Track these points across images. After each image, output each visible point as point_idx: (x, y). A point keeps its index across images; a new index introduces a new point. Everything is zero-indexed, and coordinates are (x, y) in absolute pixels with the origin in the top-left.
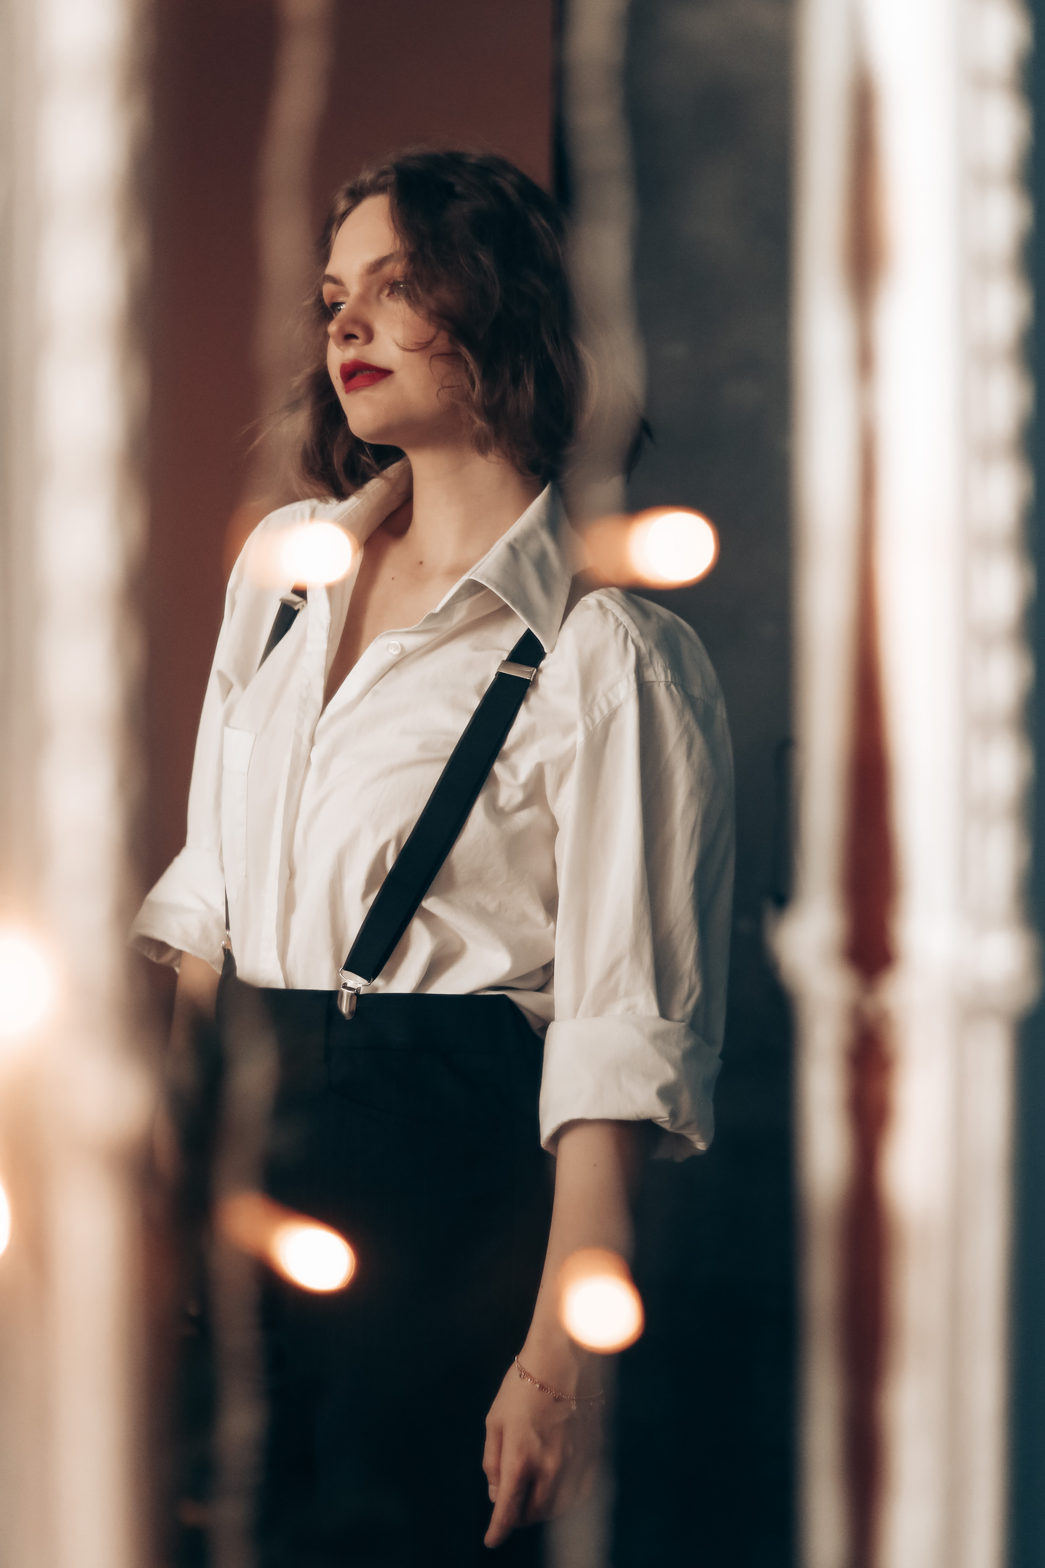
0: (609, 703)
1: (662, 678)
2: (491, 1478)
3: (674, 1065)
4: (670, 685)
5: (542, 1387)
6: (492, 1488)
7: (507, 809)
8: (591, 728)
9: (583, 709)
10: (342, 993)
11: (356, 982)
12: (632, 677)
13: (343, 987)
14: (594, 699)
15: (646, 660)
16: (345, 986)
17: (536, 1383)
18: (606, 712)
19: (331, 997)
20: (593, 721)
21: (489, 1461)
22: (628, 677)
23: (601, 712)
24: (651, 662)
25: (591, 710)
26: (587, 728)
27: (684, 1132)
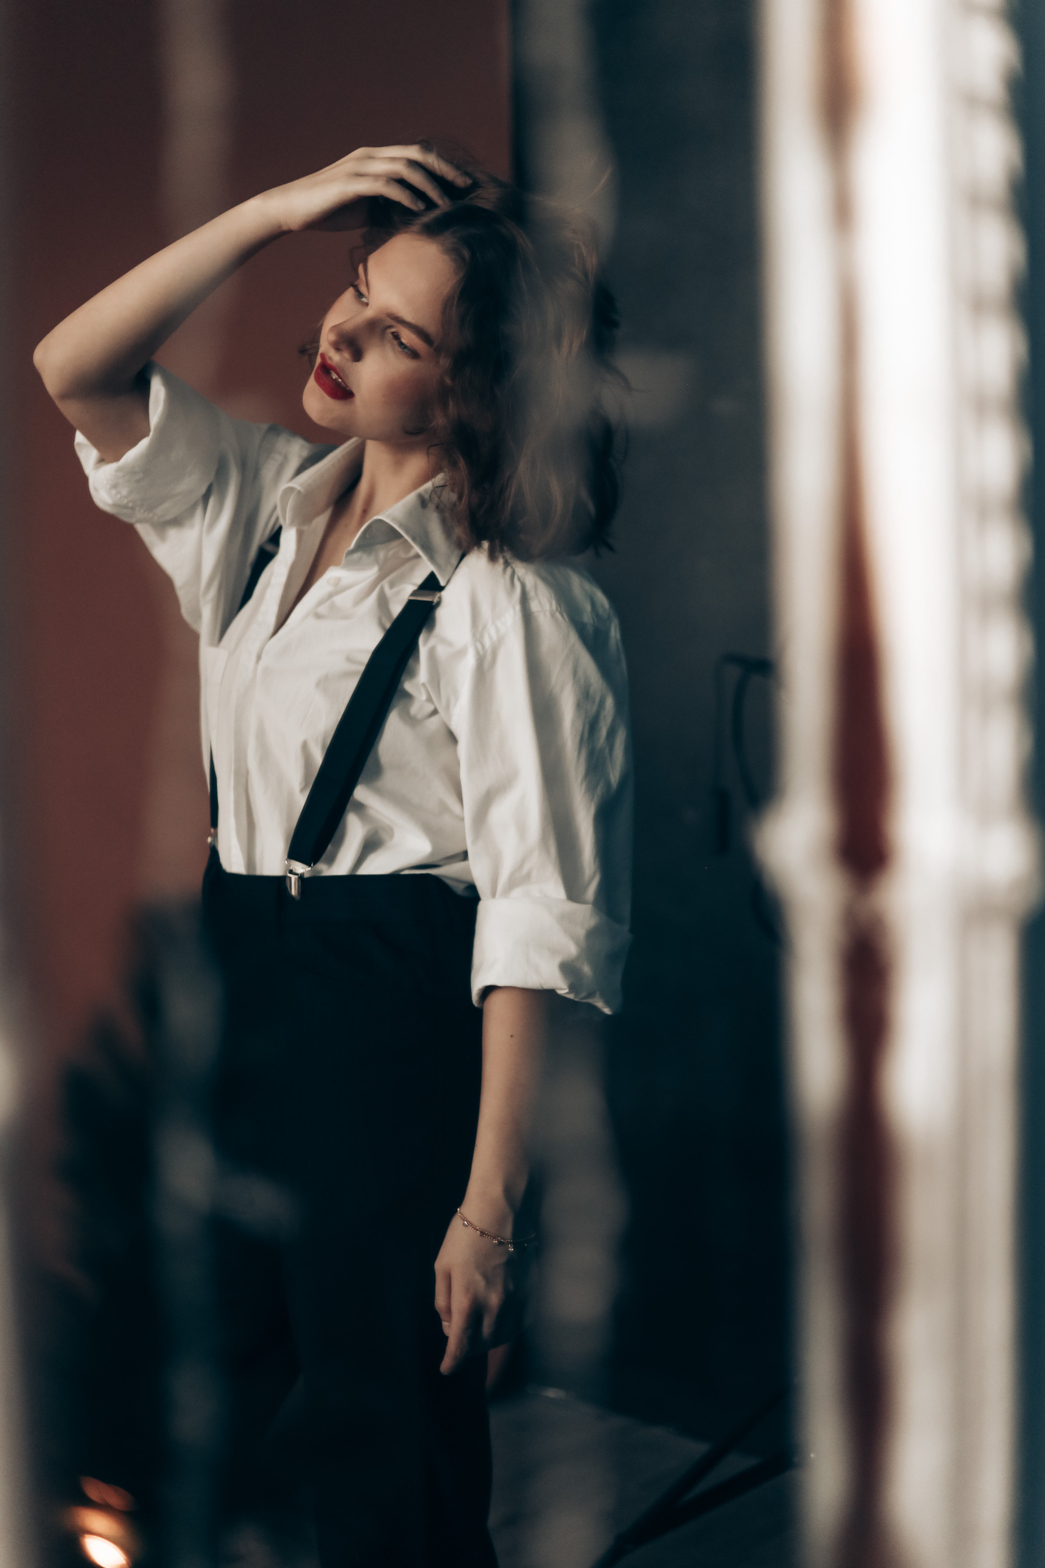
0: (498, 631)
1: (547, 607)
2: (443, 1316)
3: (577, 943)
4: (555, 613)
5: (482, 1233)
6: (445, 1324)
7: (419, 717)
8: (481, 652)
9: (474, 635)
10: (290, 878)
11: (300, 868)
12: (518, 607)
13: (289, 873)
14: (484, 627)
15: (531, 593)
16: (291, 872)
17: (477, 1230)
18: (495, 638)
19: (280, 882)
20: (483, 646)
21: (440, 1301)
22: (514, 609)
23: (491, 638)
24: (537, 595)
25: (482, 636)
26: (478, 652)
27: (590, 1001)
